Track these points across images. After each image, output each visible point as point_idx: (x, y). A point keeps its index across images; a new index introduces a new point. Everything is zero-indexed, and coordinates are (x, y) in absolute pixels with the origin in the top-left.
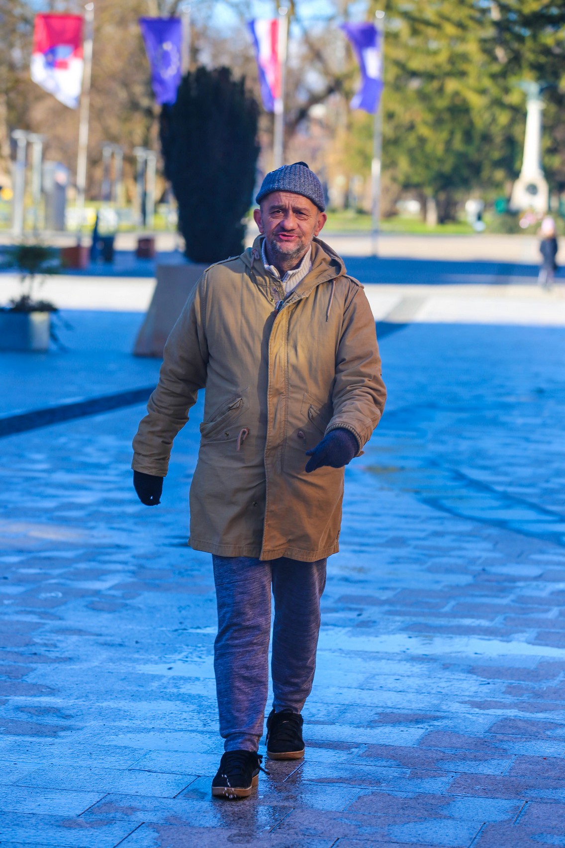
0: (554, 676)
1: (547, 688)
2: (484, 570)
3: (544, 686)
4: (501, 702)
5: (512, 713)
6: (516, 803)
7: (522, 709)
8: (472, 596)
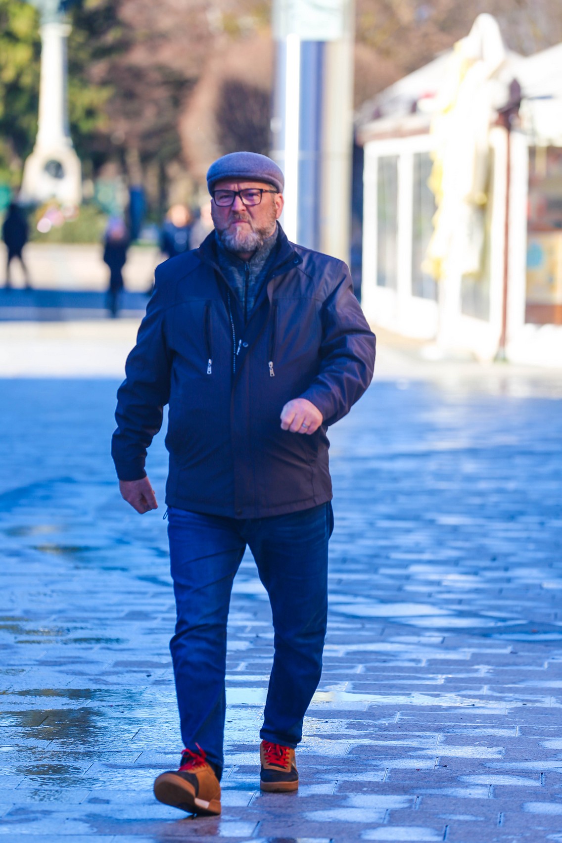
0: (391, 715)
1: (388, 724)
2: (257, 637)
3: (386, 722)
4: (349, 735)
5: (366, 742)
6: (407, 797)
7: (371, 739)
8: (260, 657)
